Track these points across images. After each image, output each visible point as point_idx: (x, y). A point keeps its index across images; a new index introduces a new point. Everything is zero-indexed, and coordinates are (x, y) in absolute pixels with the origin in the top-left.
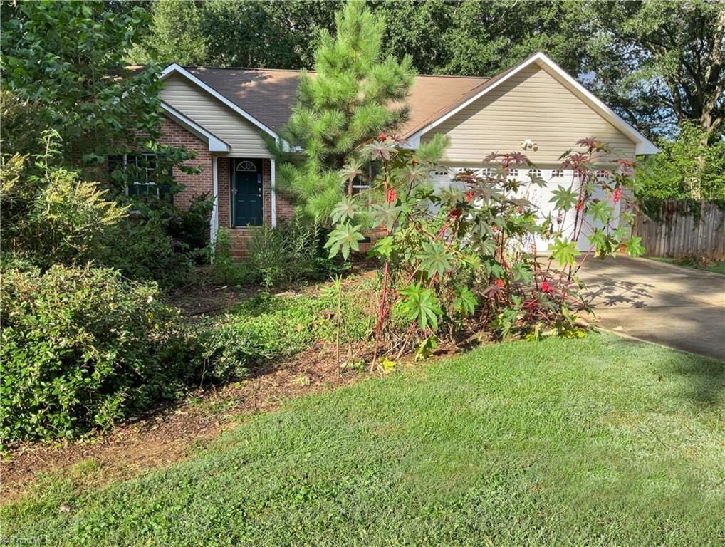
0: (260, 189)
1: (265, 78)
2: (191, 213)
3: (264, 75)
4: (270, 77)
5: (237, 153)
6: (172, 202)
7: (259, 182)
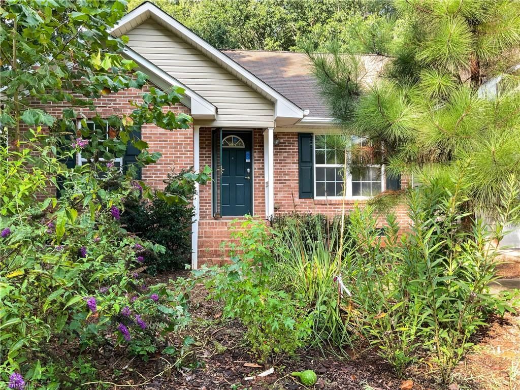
0: (248, 170)
1: (244, 57)
2: (169, 195)
3: (241, 54)
4: (248, 56)
5: (226, 120)
6: (139, 178)
7: (248, 161)
